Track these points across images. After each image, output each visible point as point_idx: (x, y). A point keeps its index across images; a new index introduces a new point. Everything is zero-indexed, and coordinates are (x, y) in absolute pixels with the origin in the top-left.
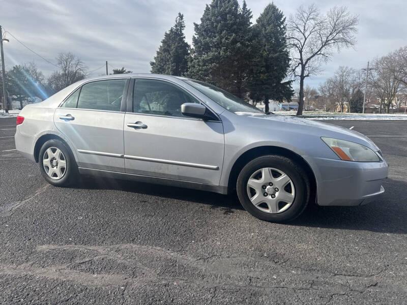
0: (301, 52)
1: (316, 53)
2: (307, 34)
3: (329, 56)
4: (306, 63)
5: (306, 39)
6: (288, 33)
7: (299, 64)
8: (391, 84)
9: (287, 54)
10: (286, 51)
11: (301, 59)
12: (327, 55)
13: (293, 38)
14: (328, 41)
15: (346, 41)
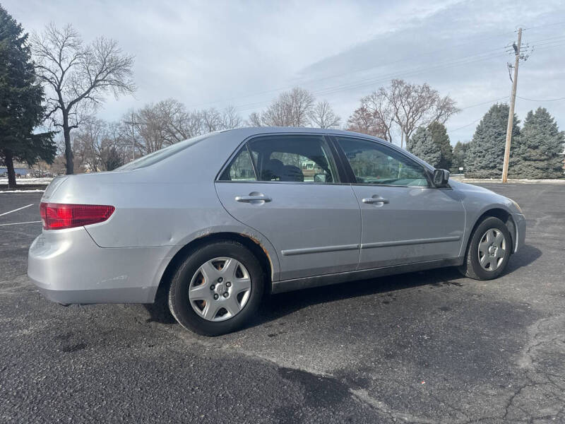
0: (58, 91)
1: (83, 96)
2: (64, 66)
3: (100, 102)
4: (69, 107)
5: (64, 73)
6: (34, 58)
7: (56, 109)
9: (39, 93)
10: (39, 86)
11: (60, 101)
12: (97, 100)
13: (43, 67)
14: (99, 81)
15: (123, 85)
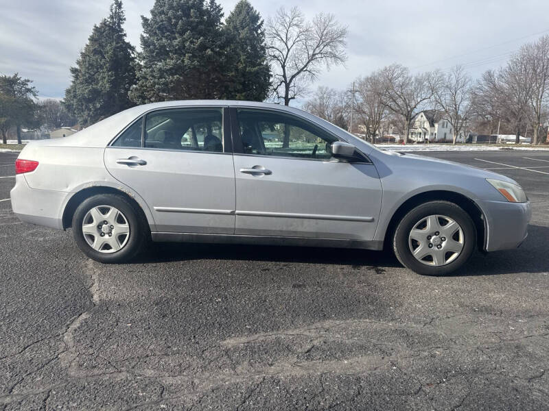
0: (283, 67)
1: (302, 70)
2: (290, 44)
3: (316, 74)
4: (291, 81)
5: (289, 50)
6: (267, 41)
7: (281, 83)
8: (376, 109)
9: (267, 68)
10: (267, 65)
11: (284, 76)
12: (314, 72)
13: (273, 47)
14: (315, 55)
15: (335, 56)
